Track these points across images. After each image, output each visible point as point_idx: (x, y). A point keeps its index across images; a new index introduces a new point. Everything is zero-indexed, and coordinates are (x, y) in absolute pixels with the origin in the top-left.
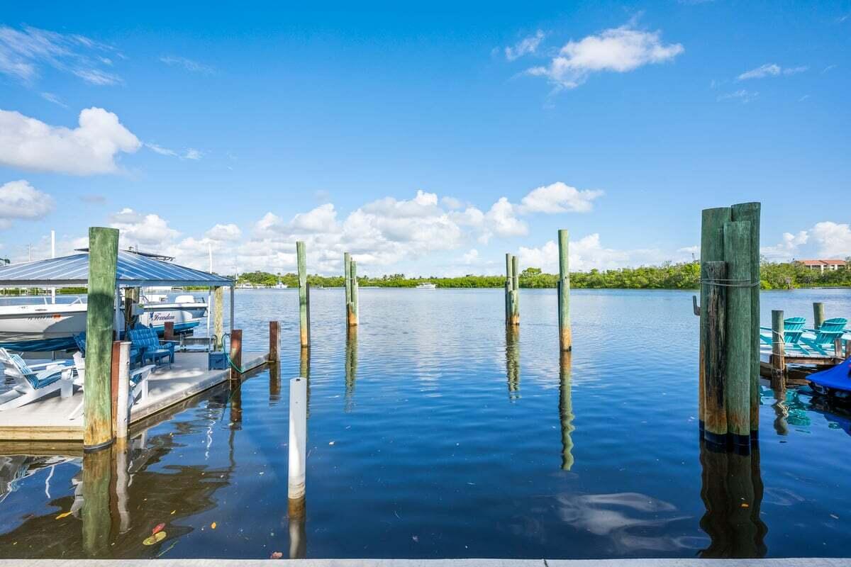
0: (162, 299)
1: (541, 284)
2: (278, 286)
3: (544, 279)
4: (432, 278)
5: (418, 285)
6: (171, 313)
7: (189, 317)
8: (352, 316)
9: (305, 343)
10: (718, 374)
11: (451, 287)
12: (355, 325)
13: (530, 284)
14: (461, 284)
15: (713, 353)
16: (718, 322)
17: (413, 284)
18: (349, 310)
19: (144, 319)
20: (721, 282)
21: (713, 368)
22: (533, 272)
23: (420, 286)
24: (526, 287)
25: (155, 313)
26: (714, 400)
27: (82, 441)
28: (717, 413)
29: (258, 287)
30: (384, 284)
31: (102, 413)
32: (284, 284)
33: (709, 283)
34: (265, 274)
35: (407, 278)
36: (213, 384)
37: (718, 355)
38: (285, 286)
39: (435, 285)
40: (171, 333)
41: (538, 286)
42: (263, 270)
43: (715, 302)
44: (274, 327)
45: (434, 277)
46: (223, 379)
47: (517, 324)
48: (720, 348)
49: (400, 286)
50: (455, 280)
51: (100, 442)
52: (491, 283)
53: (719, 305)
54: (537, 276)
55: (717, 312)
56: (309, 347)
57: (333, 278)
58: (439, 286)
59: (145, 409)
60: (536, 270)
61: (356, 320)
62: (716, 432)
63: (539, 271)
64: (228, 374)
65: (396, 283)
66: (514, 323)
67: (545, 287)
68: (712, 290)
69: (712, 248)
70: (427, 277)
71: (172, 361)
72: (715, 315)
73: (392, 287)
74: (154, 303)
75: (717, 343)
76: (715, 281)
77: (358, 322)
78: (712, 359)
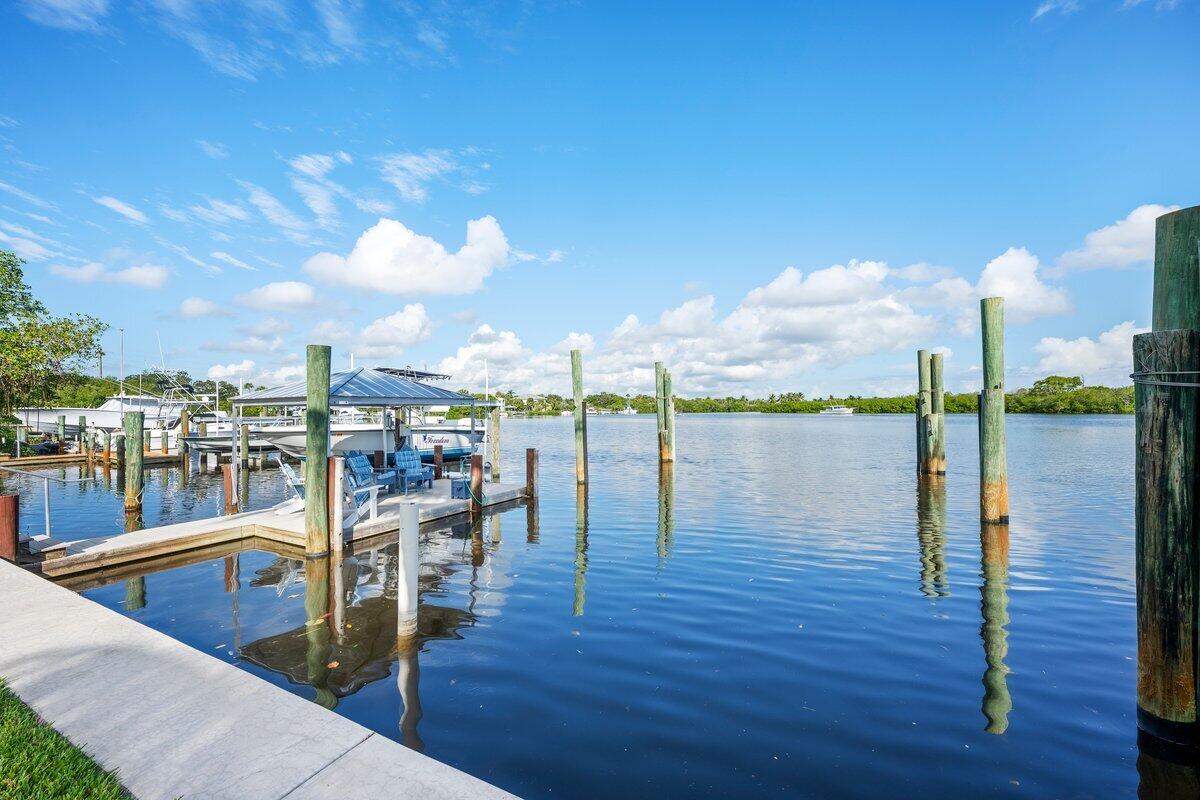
0: (440, 422)
1: (1078, 405)
2: (626, 412)
3: (1088, 396)
4: (852, 398)
5: (824, 409)
6: (446, 436)
7: (465, 442)
8: (665, 450)
9: (582, 478)
10: (1164, 585)
11: (883, 411)
12: (670, 461)
13: (1051, 407)
14: (903, 408)
15: (1152, 536)
16: (1165, 468)
17: (816, 407)
18: (663, 442)
19: (417, 441)
20: (1173, 378)
21: (1152, 570)
22: (1062, 385)
23: (827, 411)
24: (1043, 412)
25: (428, 436)
26: (1154, 642)
27: (304, 548)
28: (1159, 671)
29: (603, 413)
30: (770, 408)
31: (317, 524)
32: (633, 408)
33: (1144, 382)
34: (612, 396)
35: (809, 397)
36: (448, 513)
37: (1165, 542)
38: (635, 412)
39: (852, 409)
40: (439, 458)
41: (1073, 411)
42: (609, 391)
43: (1158, 424)
44: (531, 456)
45: (856, 396)
46: (462, 509)
47: (939, 473)
48: (1171, 529)
49: (794, 411)
50: (891, 401)
51: (315, 552)
52: (964, 406)
53: (1169, 431)
54: (1068, 391)
55: (1164, 447)
56: (586, 484)
57: (697, 400)
58: (859, 410)
59: (369, 528)
60: (1068, 380)
61: (672, 454)
62: (1158, 713)
63: (1076, 381)
64: (467, 505)
65: (791, 406)
66: (934, 470)
67: (1089, 411)
68: (1151, 397)
69: (1174, 301)
70: (845, 396)
71: (430, 487)
72: (1157, 452)
73: (782, 412)
74: (431, 425)
75: (1163, 516)
76: (1159, 376)
77: (673, 457)
78: (1150, 551)
